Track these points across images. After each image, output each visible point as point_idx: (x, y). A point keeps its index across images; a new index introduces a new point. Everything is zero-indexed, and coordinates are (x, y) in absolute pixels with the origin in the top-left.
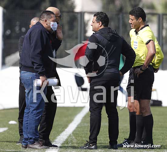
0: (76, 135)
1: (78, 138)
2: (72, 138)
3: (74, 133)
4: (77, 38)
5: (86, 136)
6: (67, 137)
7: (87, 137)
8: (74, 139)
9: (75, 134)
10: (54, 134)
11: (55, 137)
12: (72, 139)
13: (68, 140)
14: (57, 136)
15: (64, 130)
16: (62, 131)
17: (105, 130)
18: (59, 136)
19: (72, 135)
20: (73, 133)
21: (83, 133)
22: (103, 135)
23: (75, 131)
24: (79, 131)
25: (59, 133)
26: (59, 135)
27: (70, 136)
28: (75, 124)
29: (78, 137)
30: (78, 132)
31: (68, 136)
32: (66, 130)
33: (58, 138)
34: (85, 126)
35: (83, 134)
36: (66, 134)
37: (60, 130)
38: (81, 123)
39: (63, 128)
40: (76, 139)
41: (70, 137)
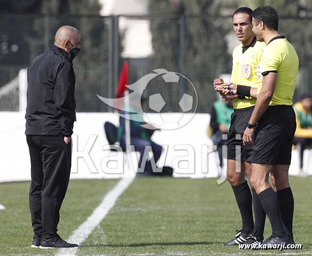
0: (106, 227)
1: (109, 232)
2: (99, 232)
3: (104, 223)
4: (106, 60)
5: (124, 229)
6: (90, 232)
7: (124, 231)
8: (102, 234)
9: (104, 226)
10: (68, 226)
11: (71, 232)
12: (99, 234)
13: (92, 235)
14: (74, 230)
15: (86, 220)
16: (82, 222)
17: (156, 218)
18: (78, 230)
19: (99, 227)
20: (101, 224)
21: (118, 223)
22: (153, 227)
23: (104, 220)
24: (112, 221)
25: (77, 224)
26: (77, 228)
27: (96, 229)
28: (104, 208)
29: (111, 231)
30: (109, 223)
31: (92, 229)
32: (89, 219)
33: (76, 232)
34: (122, 212)
35: (118, 225)
36: (88, 226)
37: (79, 219)
38: (115, 206)
39: (84, 215)
40: (107, 234)
41: (95, 231)
